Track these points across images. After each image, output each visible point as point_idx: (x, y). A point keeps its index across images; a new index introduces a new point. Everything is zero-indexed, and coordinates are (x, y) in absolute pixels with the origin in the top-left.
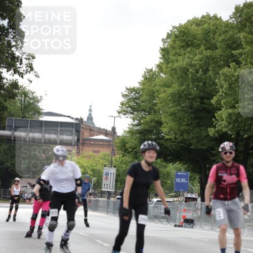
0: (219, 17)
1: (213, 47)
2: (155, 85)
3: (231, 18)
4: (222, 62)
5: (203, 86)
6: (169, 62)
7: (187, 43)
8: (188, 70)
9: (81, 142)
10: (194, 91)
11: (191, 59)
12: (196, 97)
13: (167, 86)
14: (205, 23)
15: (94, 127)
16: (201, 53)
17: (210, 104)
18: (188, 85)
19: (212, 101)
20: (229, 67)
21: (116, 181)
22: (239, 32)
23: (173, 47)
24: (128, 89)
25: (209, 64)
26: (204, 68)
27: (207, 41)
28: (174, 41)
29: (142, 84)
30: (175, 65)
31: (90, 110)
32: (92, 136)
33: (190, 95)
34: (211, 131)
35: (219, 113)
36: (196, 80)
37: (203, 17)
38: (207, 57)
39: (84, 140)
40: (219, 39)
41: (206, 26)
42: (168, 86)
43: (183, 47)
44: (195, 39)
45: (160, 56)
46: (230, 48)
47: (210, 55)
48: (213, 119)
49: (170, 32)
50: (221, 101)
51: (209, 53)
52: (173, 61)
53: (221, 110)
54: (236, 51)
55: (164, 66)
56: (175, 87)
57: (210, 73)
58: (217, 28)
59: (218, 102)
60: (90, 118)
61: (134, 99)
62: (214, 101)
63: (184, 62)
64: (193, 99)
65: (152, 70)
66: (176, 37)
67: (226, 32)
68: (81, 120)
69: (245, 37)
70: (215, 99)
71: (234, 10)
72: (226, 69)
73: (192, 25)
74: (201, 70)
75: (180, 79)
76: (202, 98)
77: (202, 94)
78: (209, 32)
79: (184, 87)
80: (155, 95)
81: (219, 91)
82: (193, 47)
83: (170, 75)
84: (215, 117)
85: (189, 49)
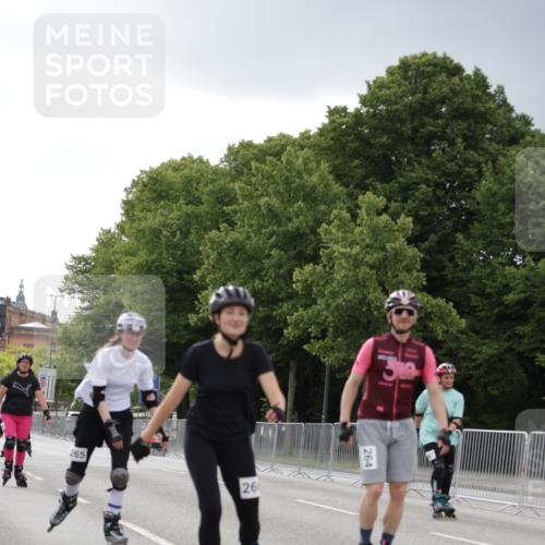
0: (205, 159)
1: (197, 202)
2: (113, 253)
3: (222, 162)
4: (209, 223)
5: (181, 255)
6: (134, 221)
7: (160, 195)
8: (161, 232)
9: (7, 330)
10: (169, 262)
11: (166, 217)
12: (172, 270)
13: (131, 255)
14: (186, 167)
15: (27, 310)
16: (179, 209)
17: (192, 281)
18: (161, 254)
19: (194, 276)
20: (219, 229)
21: (57, 388)
22: (233, 180)
23: (140, 200)
24: (74, 258)
25: (190, 224)
26: (184, 229)
27: (188, 192)
28: (142, 191)
29: (96, 250)
30: (143, 224)
31: (21, 286)
32: (23, 322)
33: (163, 267)
34: (193, 319)
35: (204, 293)
36: (171, 246)
37: (183, 159)
38: (187, 214)
39: (11, 328)
40: (205, 191)
41: (186, 171)
42: (133, 254)
43: (153, 199)
44: (171, 189)
45: (122, 212)
46: (220, 203)
47: (192, 212)
48: (196, 302)
49: (136, 179)
50: (206, 277)
51: (190, 208)
52: (140, 220)
53: (207, 289)
54: (229, 208)
55: (127, 226)
56: (143, 256)
57: (192, 237)
58: (202, 175)
59: (203, 278)
60: (21, 297)
61: (83, 272)
62: (196, 277)
63: (156, 221)
64: (167, 273)
65: (110, 231)
66: (145, 185)
67: (215, 181)
68: (8, 300)
69: (242, 189)
70: (199, 273)
71: (226, 152)
72: (214, 233)
73: (167, 170)
74: (178, 232)
75: (151, 245)
76: (180, 272)
77: (180, 266)
78: (191, 180)
79: (154, 256)
80: (114, 266)
81: (204, 264)
82: (169, 200)
83: (136, 238)
84: (198, 299)
85: (162, 203)
